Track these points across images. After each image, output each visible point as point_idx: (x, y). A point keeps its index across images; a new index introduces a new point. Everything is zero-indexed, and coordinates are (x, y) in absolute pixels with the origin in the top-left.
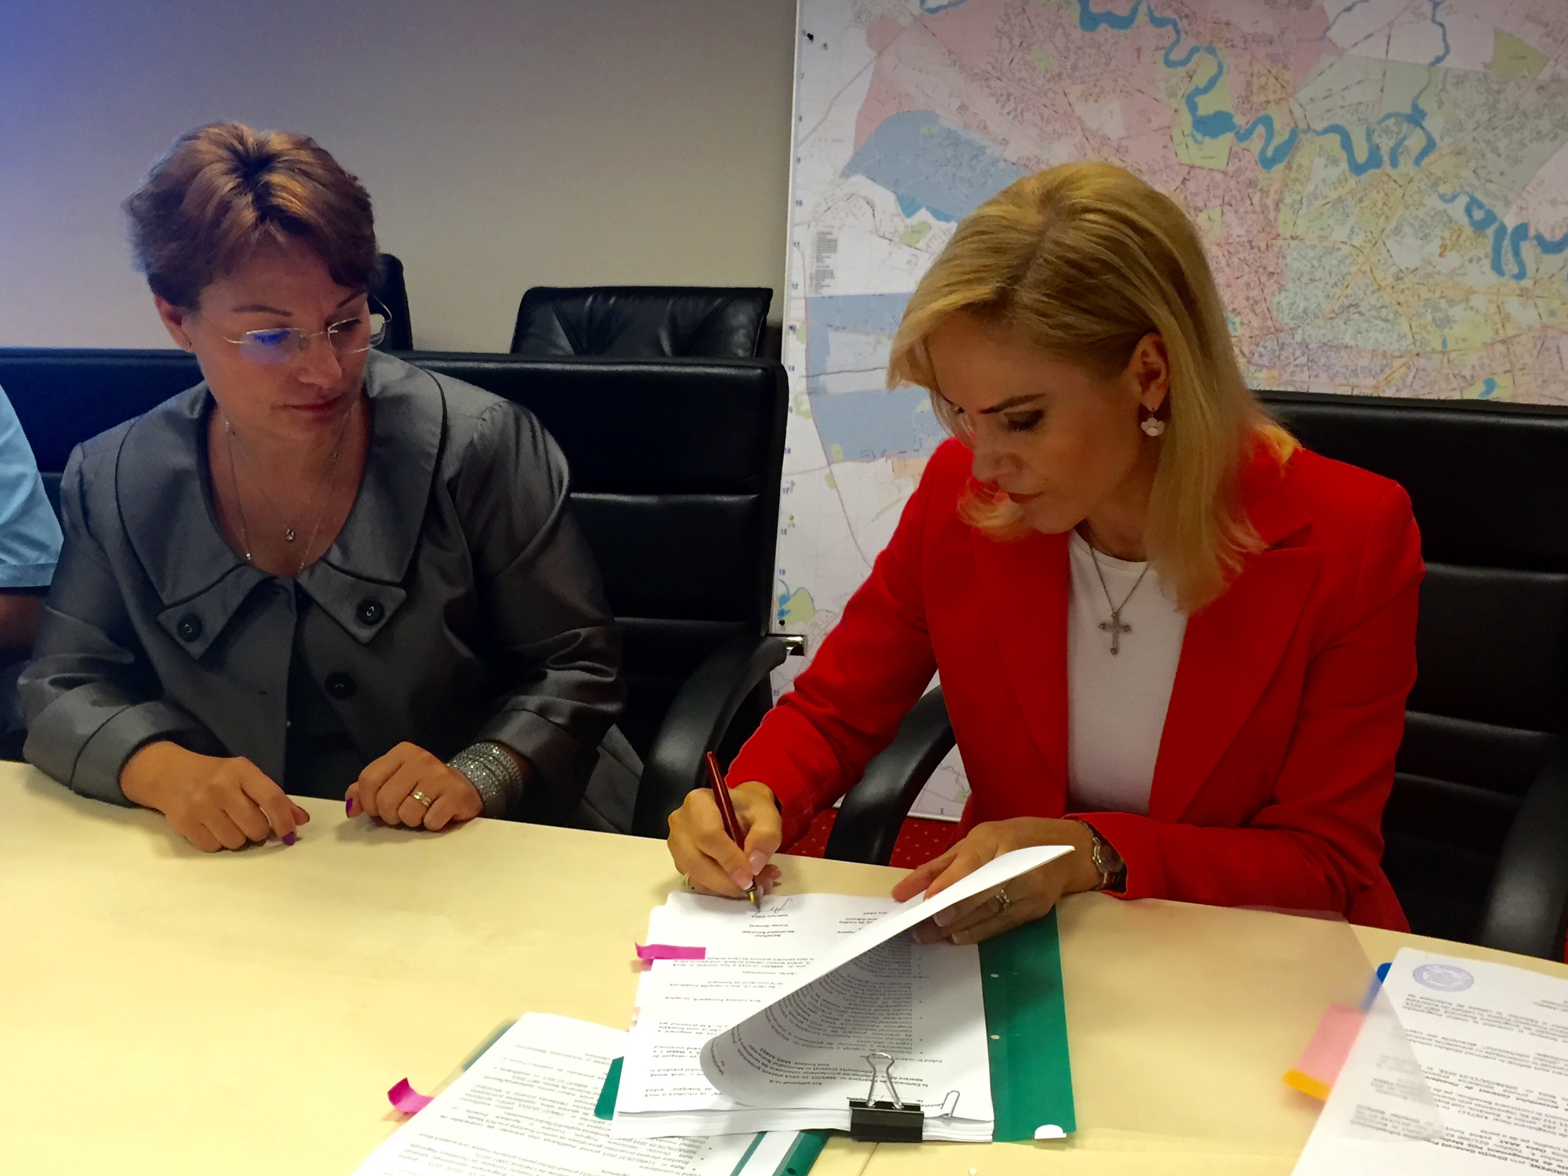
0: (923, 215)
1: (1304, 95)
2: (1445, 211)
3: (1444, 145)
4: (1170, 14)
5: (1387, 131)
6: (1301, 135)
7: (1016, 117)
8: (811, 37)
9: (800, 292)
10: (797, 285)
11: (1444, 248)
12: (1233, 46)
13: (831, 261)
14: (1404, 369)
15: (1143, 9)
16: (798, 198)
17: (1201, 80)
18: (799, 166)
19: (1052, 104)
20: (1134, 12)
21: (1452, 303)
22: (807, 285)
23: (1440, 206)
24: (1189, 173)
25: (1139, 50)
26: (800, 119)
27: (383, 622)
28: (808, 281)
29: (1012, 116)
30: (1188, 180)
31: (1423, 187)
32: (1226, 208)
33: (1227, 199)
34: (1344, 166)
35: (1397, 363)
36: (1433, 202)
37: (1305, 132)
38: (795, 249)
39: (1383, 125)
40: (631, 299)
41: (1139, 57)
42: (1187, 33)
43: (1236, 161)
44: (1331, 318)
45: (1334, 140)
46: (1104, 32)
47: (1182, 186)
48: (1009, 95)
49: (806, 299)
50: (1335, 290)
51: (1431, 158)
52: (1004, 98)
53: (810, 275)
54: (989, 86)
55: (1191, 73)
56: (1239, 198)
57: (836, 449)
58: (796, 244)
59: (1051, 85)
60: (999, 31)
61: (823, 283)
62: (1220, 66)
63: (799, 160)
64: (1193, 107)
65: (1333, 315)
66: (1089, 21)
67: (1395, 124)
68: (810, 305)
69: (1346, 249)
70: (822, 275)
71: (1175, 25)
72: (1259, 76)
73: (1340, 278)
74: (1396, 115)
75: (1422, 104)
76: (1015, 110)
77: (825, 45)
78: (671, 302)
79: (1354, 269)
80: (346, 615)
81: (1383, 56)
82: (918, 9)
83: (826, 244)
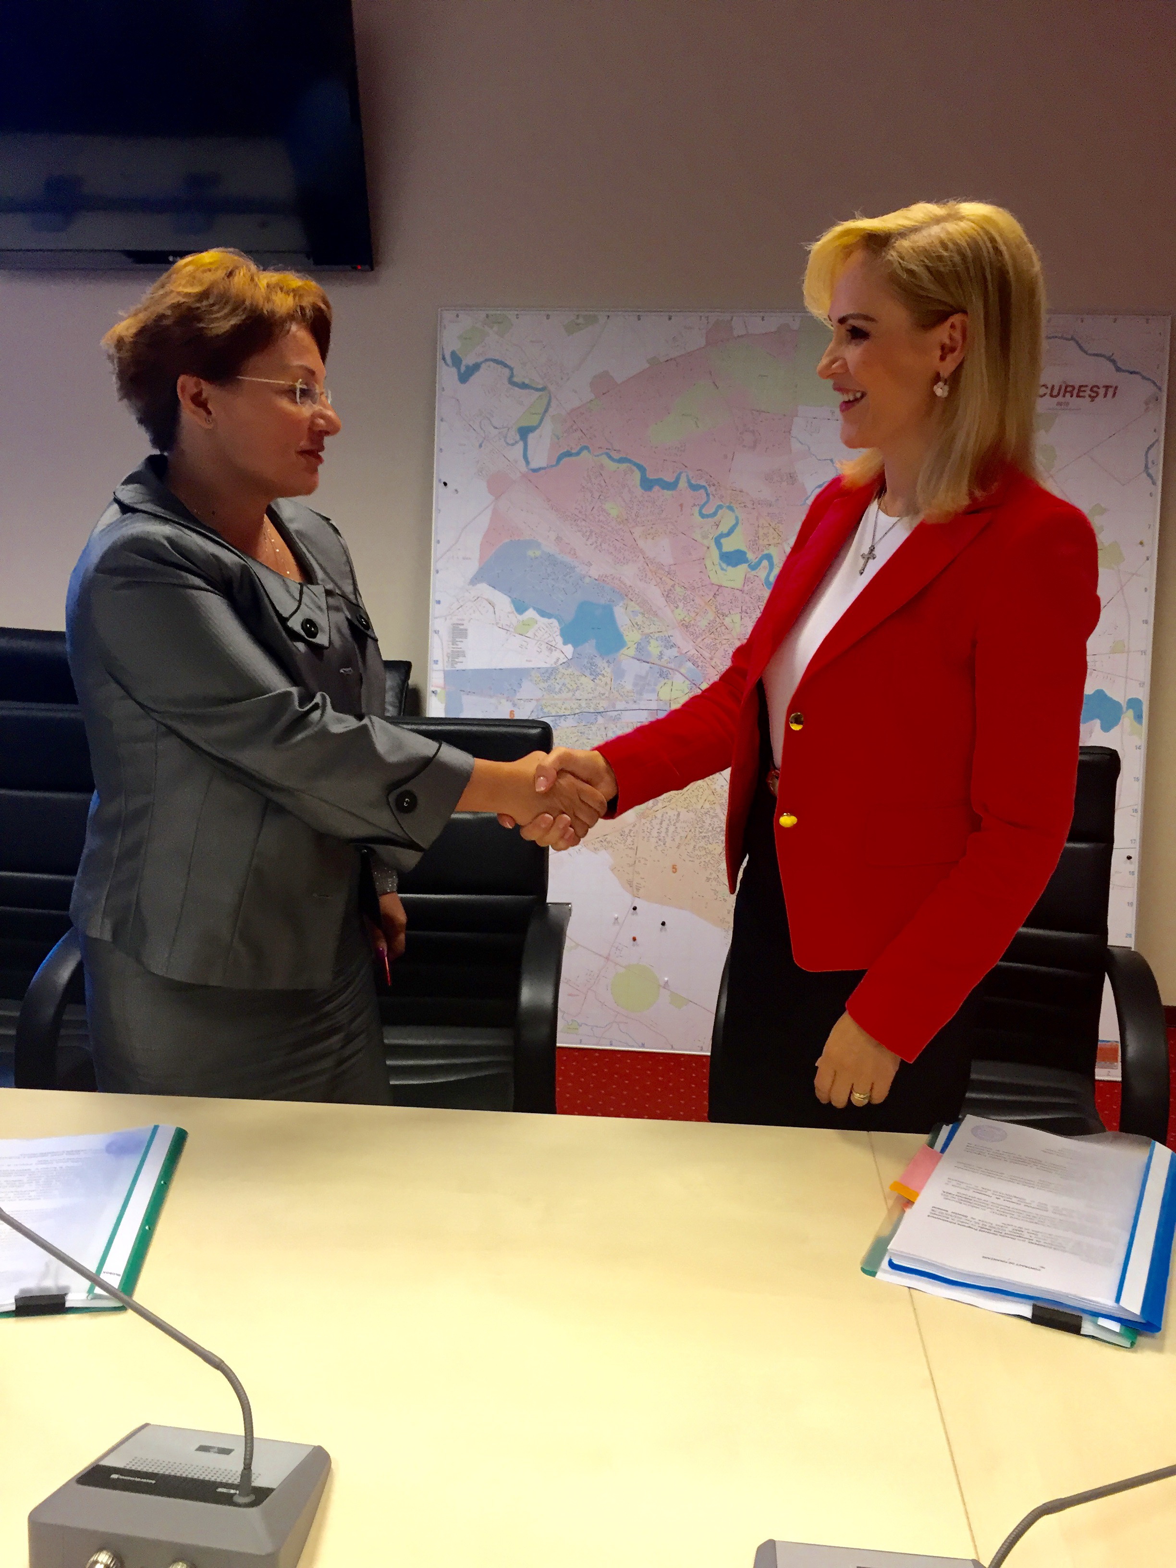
0: (531, 613)
4: (701, 482)
7: (596, 547)
8: (445, 484)
9: (440, 666)
10: (437, 661)
12: (745, 506)
13: (464, 645)
15: (683, 478)
16: (437, 599)
17: (724, 528)
18: (438, 575)
19: (622, 539)
20: (677, 481)
22: (445, 662)
24: (718, 590)
25: (681, 505)
26: (438, 542)
28: (446, 659)
29: (593, 546)
30: (718, 595)
32: (744, 614)
33: (744, 608)
38: (436, 635)
41: (682, 510)
42: (713, 495)
43: (749, 583)
46: (657, 492)
47: (713, 599)
48: (591, 532)
49: (445, 671)
52: (588, 534)
53: (448, 653)
54: (577, 525)
55: (717, 523)
56: (752, 608)
58: (436, 632)
59: (622, 525)
60: (583, 487)
61: (456, 660)
62: (737, 518)
63: (437, 572)
64: (719, 545)
66: (647, 484)
68: (447, 675)
70: (456, 654)
72: (763, 528)
76: (596, 542)
77: (456, 490)
82: (523, 468)
83: (458, 632)
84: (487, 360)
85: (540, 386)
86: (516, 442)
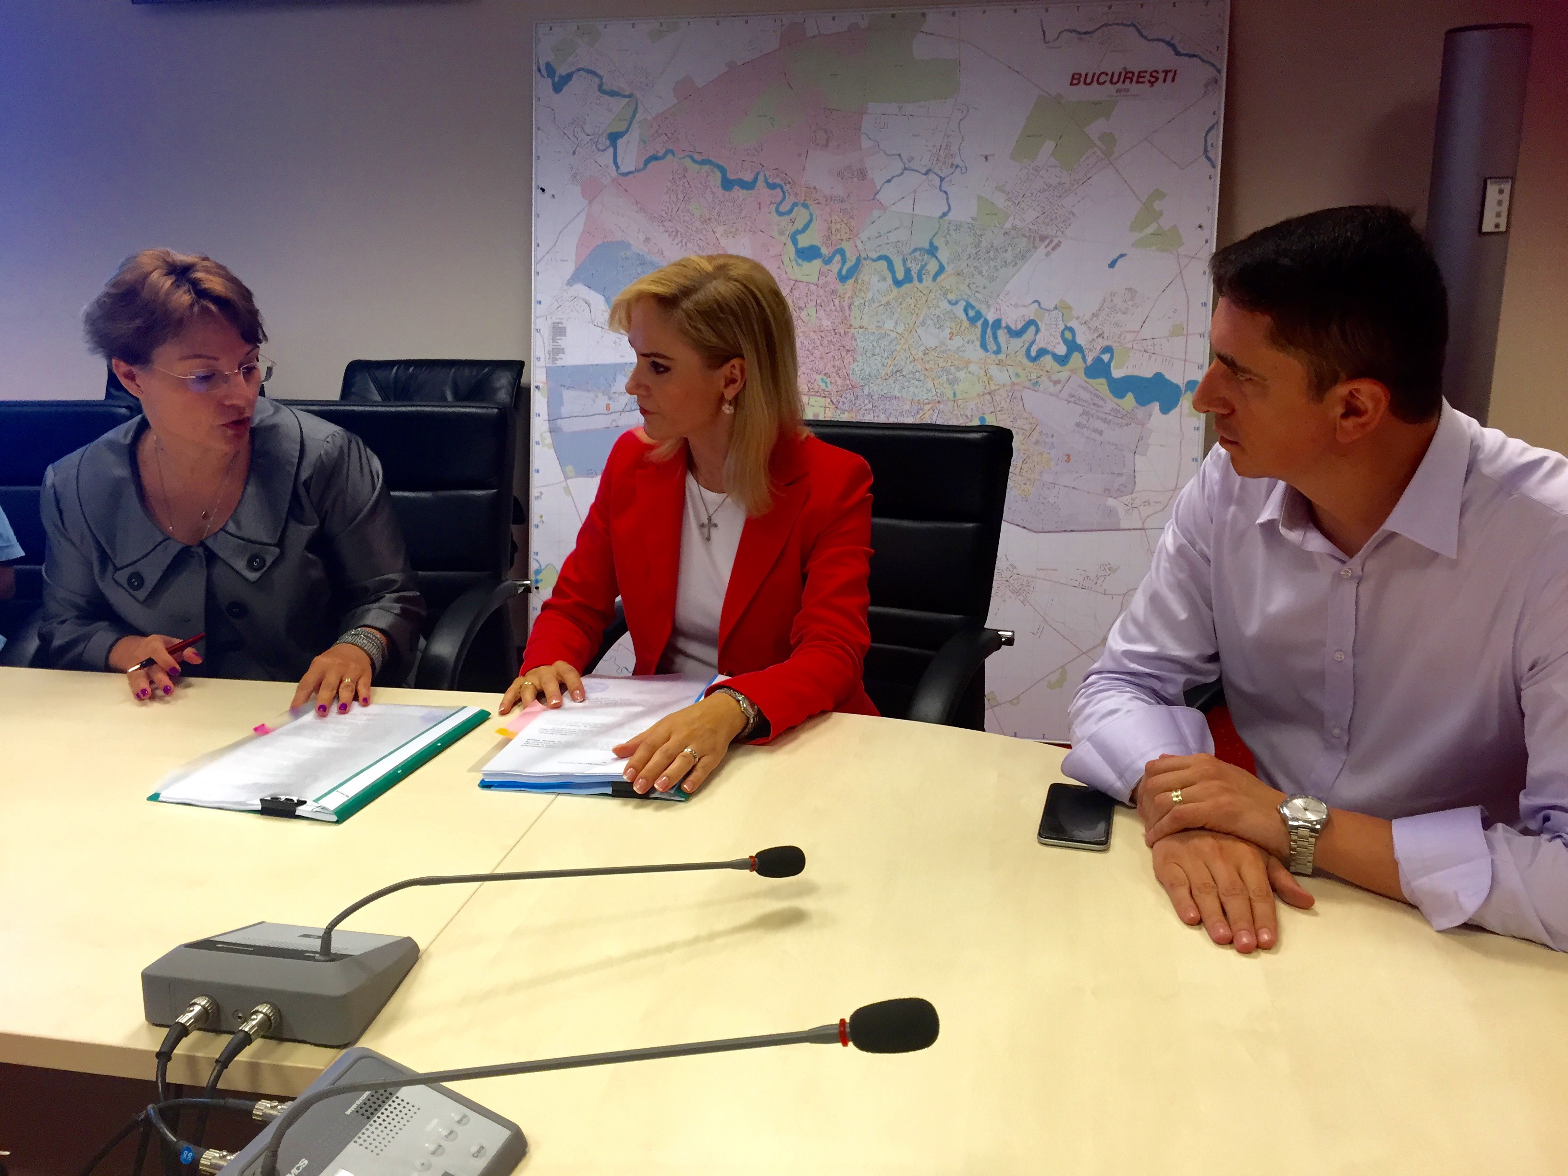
1: (864, 235)
2: (952, 310)
3: (949, 269)
4: (778, 181)
5: (915, 259)
6: (864, 261)
8: (543, 190)
9: (542, 363)
10: (540, 358)
11: (952, 334)
12: (819, 203)
13: (563, 342)
14: (931, 411)
15: (761, 178)
16: (538, 299)
17: (799, 225)
18: (538, 278)
19: (705, 238)
20: (755, 180)
21: (958, 369)
22: (547, 359)
23: (948, 307)
24: (794, 285)
25: (759, 204)
26: (538, 246)
27: (264, 569)
28: (547, 356)
29: (680, 245)
30: (794, 289)
31: (938, 296)
32: (819, 308)
33: (819, 302)
34: (890, 281)
35: (927, 407)
36: (944, 305)
37: (865, 259)
38: (538, 334)
39: (912, 255)
40: (425, 368)
41: (760, 209)
42: (789, 193)
43: (823, 278)
44: (886, 379)
45: (883, 264)
46: (738, 193)
47: (790, 293)
49: (546, 367)
50: (888, 360)
51: (943, 276)
52: (674, 234)
53: (549, 351)
54: (663, 226)
55: (793, 220)
56: (826, 301)
57: (570, 469)
58: (538, 331)
59: (705, 225)
60: (669, 189)
61: (557, 357)
62: (811, 215)
63: (538, 273)
64: (795, 242)
65: (887, 377)
66: (728, 184)
67: (920, 255)
68: (548, 370)
69: (894, 335)
70: (557, 351)
71: (782, 188)
72: (835, 223)
73: (891, 353)
74: (920, 249)
75: (936, 243)
76: (682, 242)
77: (553, 196)
78: (453, 370)
79: (898, 347)
80: (240, 565)
81: (911, 211)
82: (614, 174)
83: (558, 331)
84: (579, 70)
85: (627, 93)
86: (608, 148)
